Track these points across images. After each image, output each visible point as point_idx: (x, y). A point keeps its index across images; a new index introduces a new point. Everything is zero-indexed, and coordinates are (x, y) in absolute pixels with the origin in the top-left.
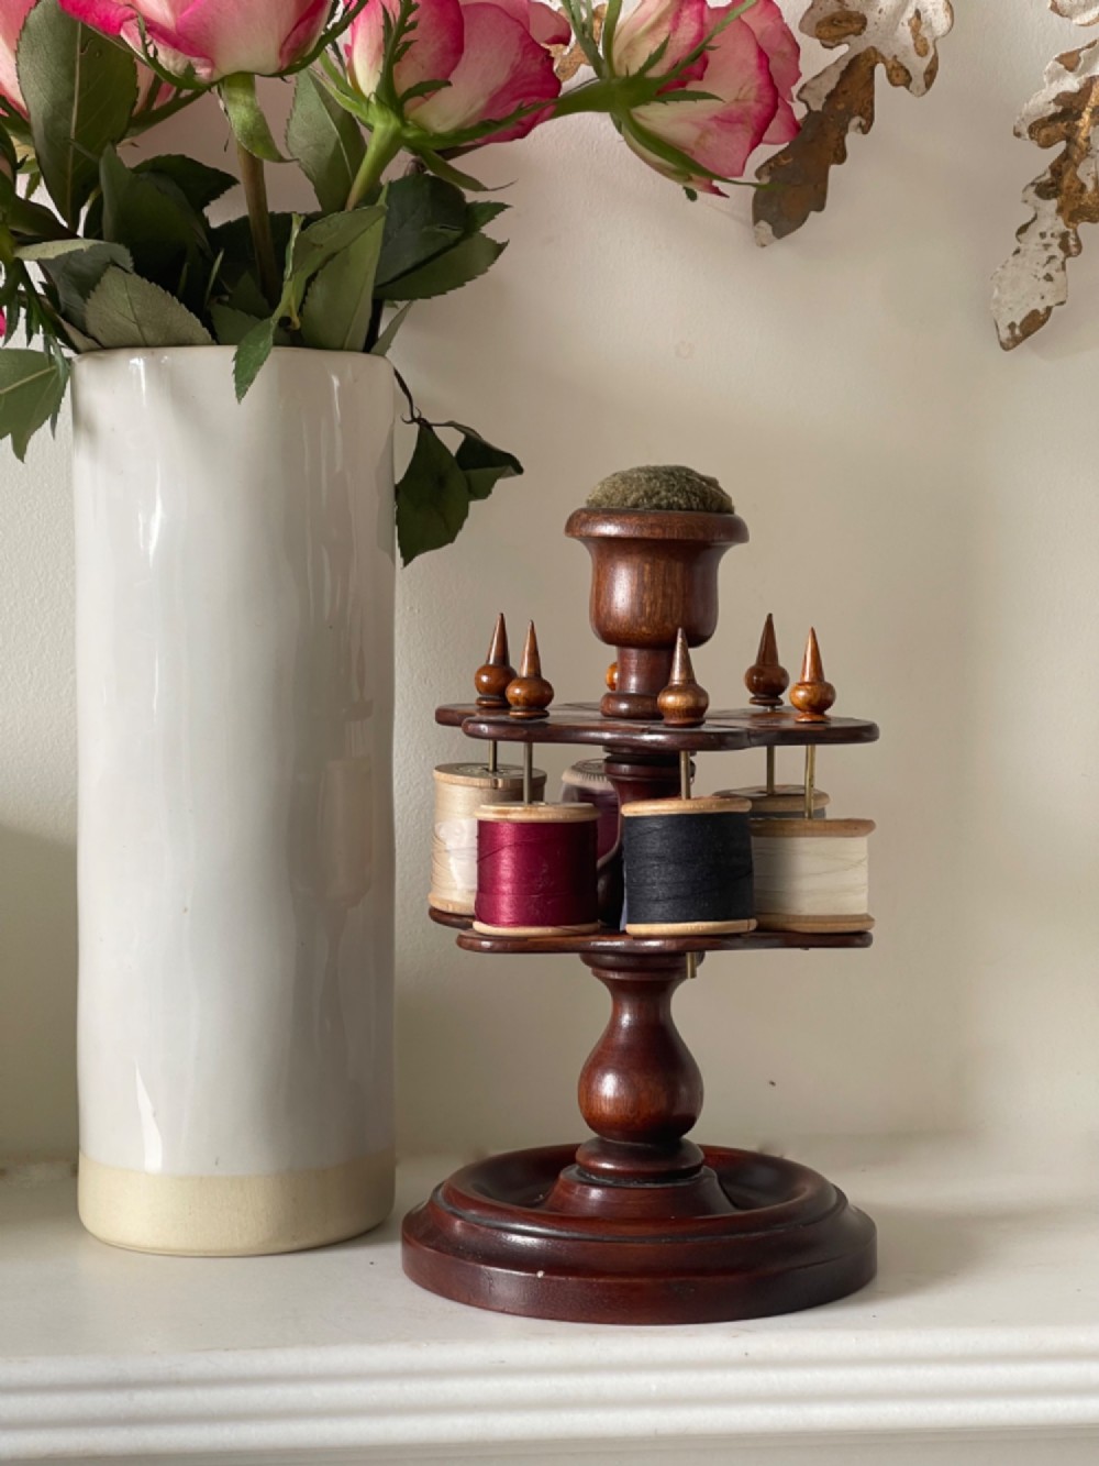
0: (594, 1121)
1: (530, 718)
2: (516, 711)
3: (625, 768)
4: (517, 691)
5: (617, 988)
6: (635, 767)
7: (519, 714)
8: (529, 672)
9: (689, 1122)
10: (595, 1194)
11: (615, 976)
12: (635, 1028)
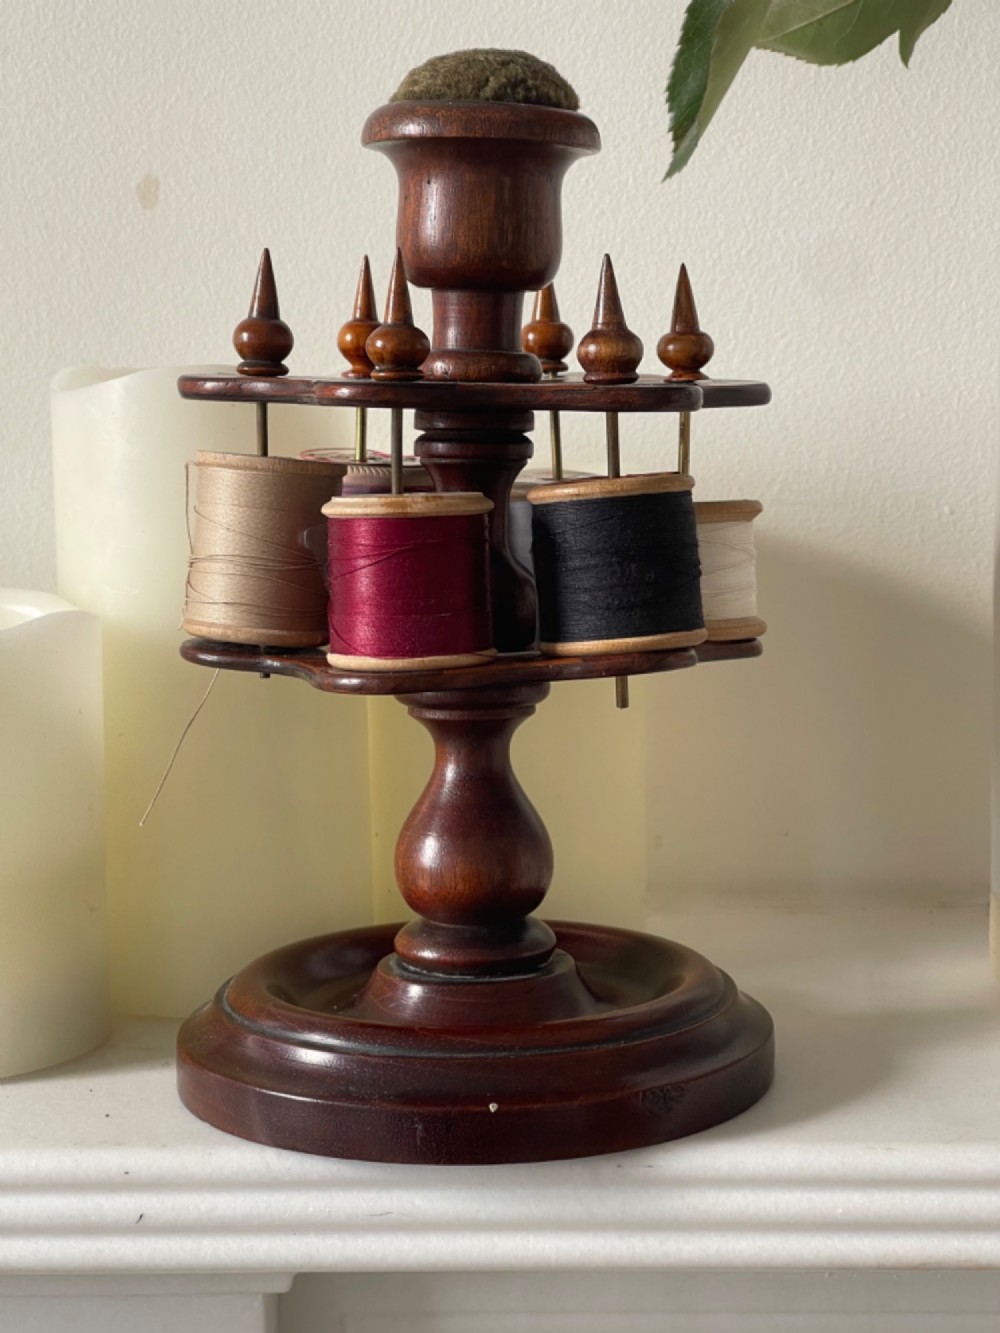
0: (414, 900)
1: (400, 379)
2: (380, 371)
3: (440, 447)
4: (379, 344)
5: (441, 730)
6: (455, 445)
7: (382, 374)
8: (392, 322)
9: (536, 896)
10: (415, 991)
11: (438, 715)
12: (462, 781)
